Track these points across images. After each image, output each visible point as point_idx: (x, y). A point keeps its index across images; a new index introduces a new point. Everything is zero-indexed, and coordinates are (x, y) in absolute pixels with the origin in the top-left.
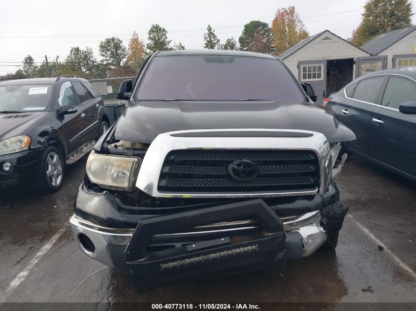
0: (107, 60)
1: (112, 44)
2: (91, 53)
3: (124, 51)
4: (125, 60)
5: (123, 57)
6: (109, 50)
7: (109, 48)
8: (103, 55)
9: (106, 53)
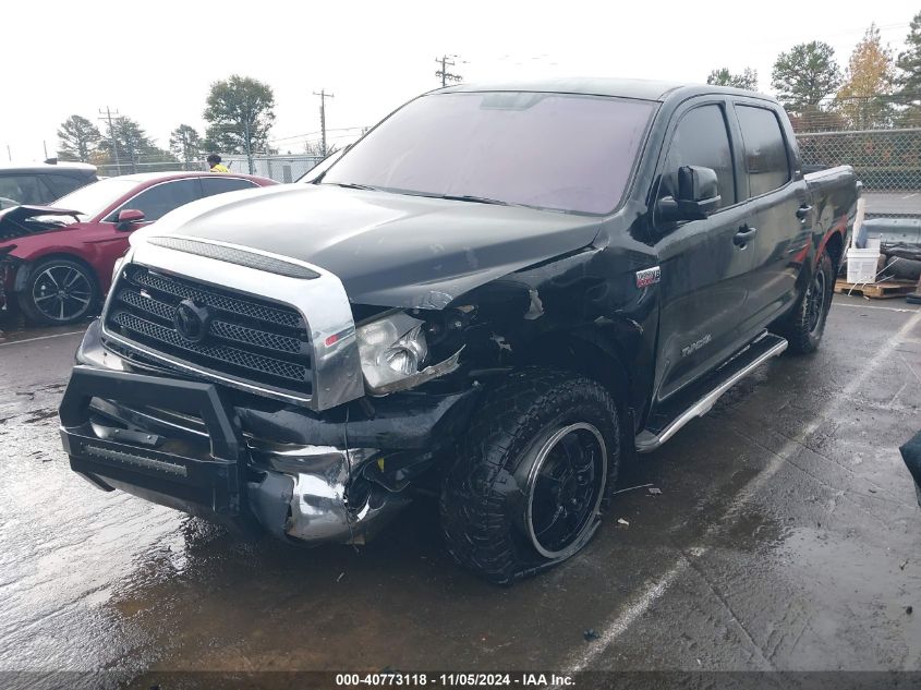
0: (785, 97)
1: (807, 59)
2: (754, 81)
3: (832, 74)
4: (831, 97)
5: (827, 91)
6: (797, 73)
7: (797, 67)
8: (779, 87)
9: (787, 79)
